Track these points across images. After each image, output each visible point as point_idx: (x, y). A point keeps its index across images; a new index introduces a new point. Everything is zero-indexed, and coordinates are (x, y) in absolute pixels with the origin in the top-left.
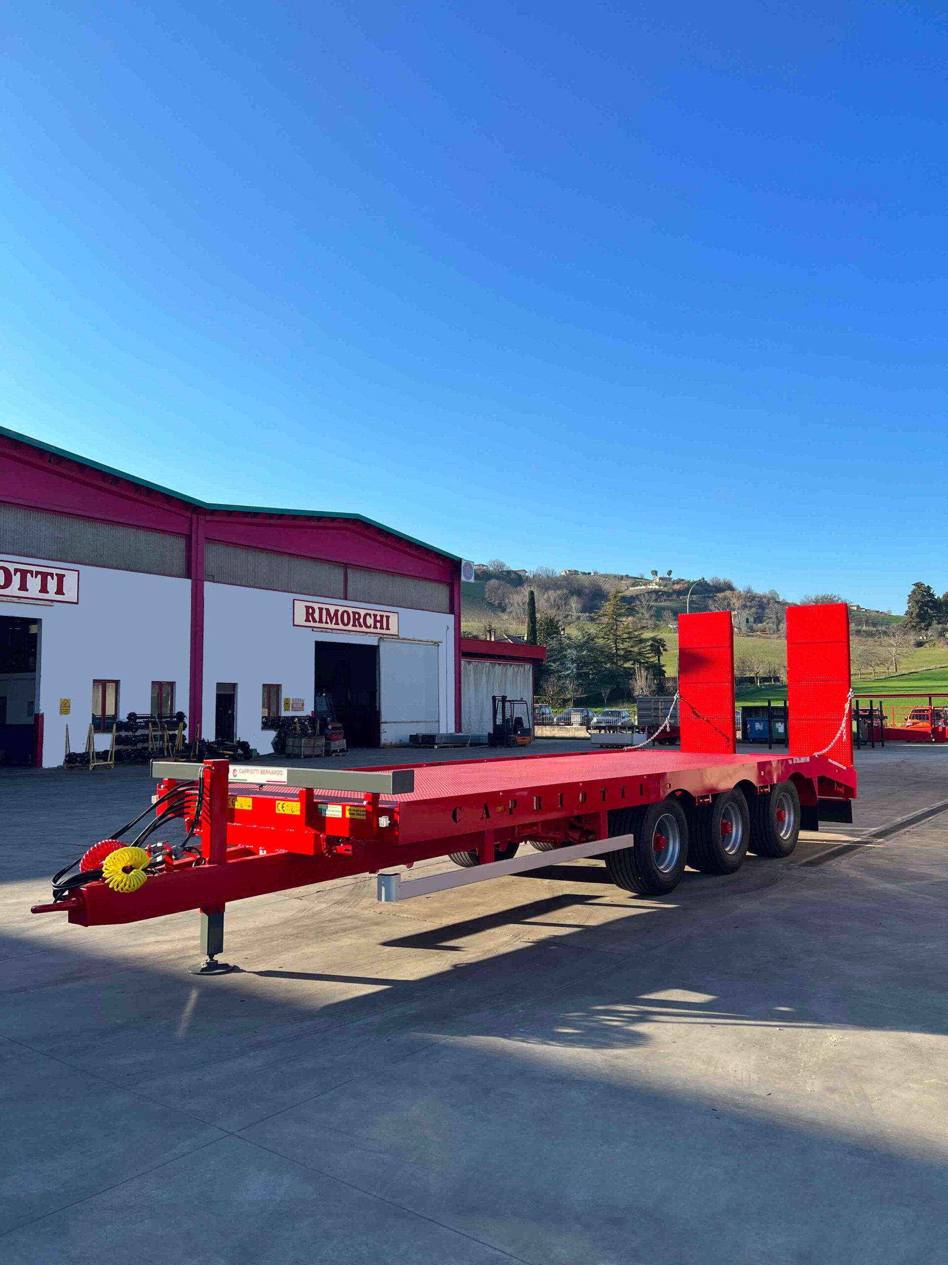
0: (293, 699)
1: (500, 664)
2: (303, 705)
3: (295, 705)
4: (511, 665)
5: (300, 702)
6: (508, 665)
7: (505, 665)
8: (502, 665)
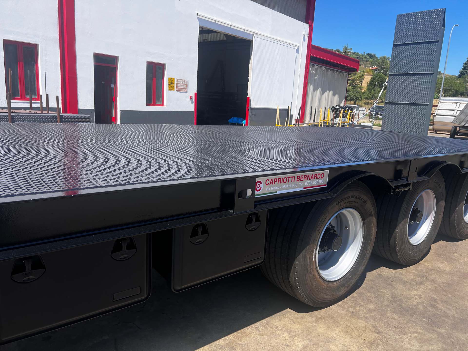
0: (177, 80)
1: (331, 70)
2: (187, 86)
3: (179, 86)
4: (337, 71)
5: (184, 83)
6: (336, 71)
7: (334, 71)
8: (332, 70)
